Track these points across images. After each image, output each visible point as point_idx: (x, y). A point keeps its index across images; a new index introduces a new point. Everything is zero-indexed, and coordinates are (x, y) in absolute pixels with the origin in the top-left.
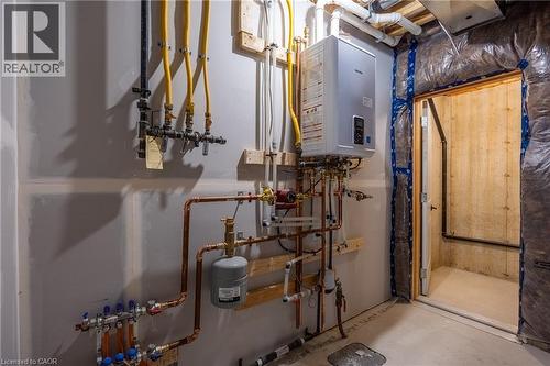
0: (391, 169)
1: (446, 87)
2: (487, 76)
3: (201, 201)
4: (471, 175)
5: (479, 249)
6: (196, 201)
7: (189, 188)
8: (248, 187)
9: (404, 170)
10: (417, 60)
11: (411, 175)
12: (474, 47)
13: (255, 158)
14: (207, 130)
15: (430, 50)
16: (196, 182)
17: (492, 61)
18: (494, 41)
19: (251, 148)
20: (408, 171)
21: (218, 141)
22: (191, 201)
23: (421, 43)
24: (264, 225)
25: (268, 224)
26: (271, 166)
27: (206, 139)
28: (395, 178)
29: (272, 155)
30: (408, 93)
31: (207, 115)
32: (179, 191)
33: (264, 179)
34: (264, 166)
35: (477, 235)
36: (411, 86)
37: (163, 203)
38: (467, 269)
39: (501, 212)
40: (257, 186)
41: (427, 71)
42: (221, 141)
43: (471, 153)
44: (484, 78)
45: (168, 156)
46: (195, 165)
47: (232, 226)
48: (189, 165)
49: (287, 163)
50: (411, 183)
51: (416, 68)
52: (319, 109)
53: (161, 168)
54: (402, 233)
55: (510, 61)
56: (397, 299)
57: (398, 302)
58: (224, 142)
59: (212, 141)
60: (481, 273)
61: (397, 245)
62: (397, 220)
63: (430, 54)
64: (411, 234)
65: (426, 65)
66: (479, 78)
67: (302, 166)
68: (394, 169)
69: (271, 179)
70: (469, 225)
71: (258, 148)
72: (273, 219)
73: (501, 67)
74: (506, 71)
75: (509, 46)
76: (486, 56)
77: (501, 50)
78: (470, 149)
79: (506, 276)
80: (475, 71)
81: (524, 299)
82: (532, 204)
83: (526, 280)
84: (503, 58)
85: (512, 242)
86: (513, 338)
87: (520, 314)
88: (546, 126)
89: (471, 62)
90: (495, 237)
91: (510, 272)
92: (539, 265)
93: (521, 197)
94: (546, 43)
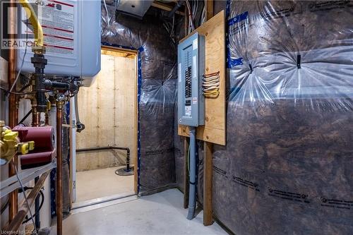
2: (123, 47)
12: (119, 24)
17: (128, 40)
18: (131, 28)
39: (95, 130)
44: (121, 48)
55: (136, 44)
64: (69, 156)
66: (118, 46)
73: (131, 45)
75: (137, 36)
76: (126, 35)
77: (133, 36)
79: (99, 167)
80: (119, 41)
81: (141, 173)
82: (144, 123)
83: (142, 163)
84: (134, 41)
85: (101, 146)
86: (135, 197)
87: (139, 183)
88: (148, 84)
89: (117, 34)
90: (93, 145)
91: (100, 163)
92: (147, 153)
93: (139, 119)
94: (151, 43)
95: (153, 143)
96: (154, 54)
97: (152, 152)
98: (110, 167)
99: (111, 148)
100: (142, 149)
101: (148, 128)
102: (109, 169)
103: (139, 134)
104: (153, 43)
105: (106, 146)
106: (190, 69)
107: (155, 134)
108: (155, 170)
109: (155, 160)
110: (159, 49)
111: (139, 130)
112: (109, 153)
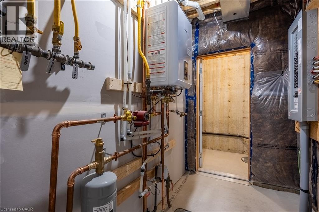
0: (185, 97)
1: (215, 52)
2: (235, 49)
3: (73, 124)
4: (213, 100)
5: (217, 138)
6: (67, 125)
7: (54, 112)
8: (109, 109)
9: (192, 98)
10: (200, 35)
11: (195, 101)
12: (230, 32)
13: (116, 85)
14: (76, 54)
15: (207, 31)
16: (62, 106)
17: (239, 42)
18: (240, 31)
19: (112, 76)
20: (194, 98)
21: (87, 66)
22: (61, 126)
23: (201, 26)
24: (122, 140)
25: (125, 138)
26: (128, 93)
27: (75, 63)
28: (187, 102)
29: (127, 84)
30: (195, 54)
31: (76, 39)
32: (42, 116)
33: (122, 103)
34: (122, 92)
35: (216, 131)
36: (196, 50)
37: (22, 129)
38: (212, 149)
39: (227, 119)
40: (116, 109)
41: (205, 42)
42: (90, 67)
43: (213, 90)
44: (233, 50)
45: (28, 76)
46: (61, 88)
47: (102, 146)
48: (55, 88)
49: (137, 91)
50: (195, 105)
51: (200, 40)
52: (162, 52)
53: (20, 88)
54: (191, 134)
55: (247, 42)
56: (189, 172)
57: (190, 174)
58: (93, 68)
59: (81, 65)
60: (218, 150)
61: (189, 141)
62: (188, 127)
63: (207, 33)
64: (195, 134)
65: (205, 39)
66: (231, 49)
67: (151, 93)
68: (187, 97)
69: (127, 103)
70: (212, 126)
71: (117, 77)
72: (128, 134)
73: (242, 45)
74: (245, 47)
75: (247, 35)
76: (236, 38)
77: (243, 36)
78: (213, 88)
79: (229, 150)
80: (230, 45)
81: (253, 163)
82: (256, 116)
83: (253, 154)
84: (244, 40)
85: (231, 133)
86: (247, 183)
87: (250, 171)
88: (262, 77)
89: (228, 40)
90: (224, 131)
91: (230, 148)
92: (260, 145)
93: (251, 112)
94: (263, 36)
95: (267, 136)
96: (268, 45)
97: (265, 145)
98: (239, 153)
99: (240, 136)
100: (253, 140)
101: (260, 120)
102: (237, 154)
103: (251, 125)
104: (265, 35)
105: (236, 134)
106: (297, 54)
107: (268, 127)
108: (269, 164)
109: (268, 153)
110: (274, 38)
111: (251, 121)
112: (239, 140)
